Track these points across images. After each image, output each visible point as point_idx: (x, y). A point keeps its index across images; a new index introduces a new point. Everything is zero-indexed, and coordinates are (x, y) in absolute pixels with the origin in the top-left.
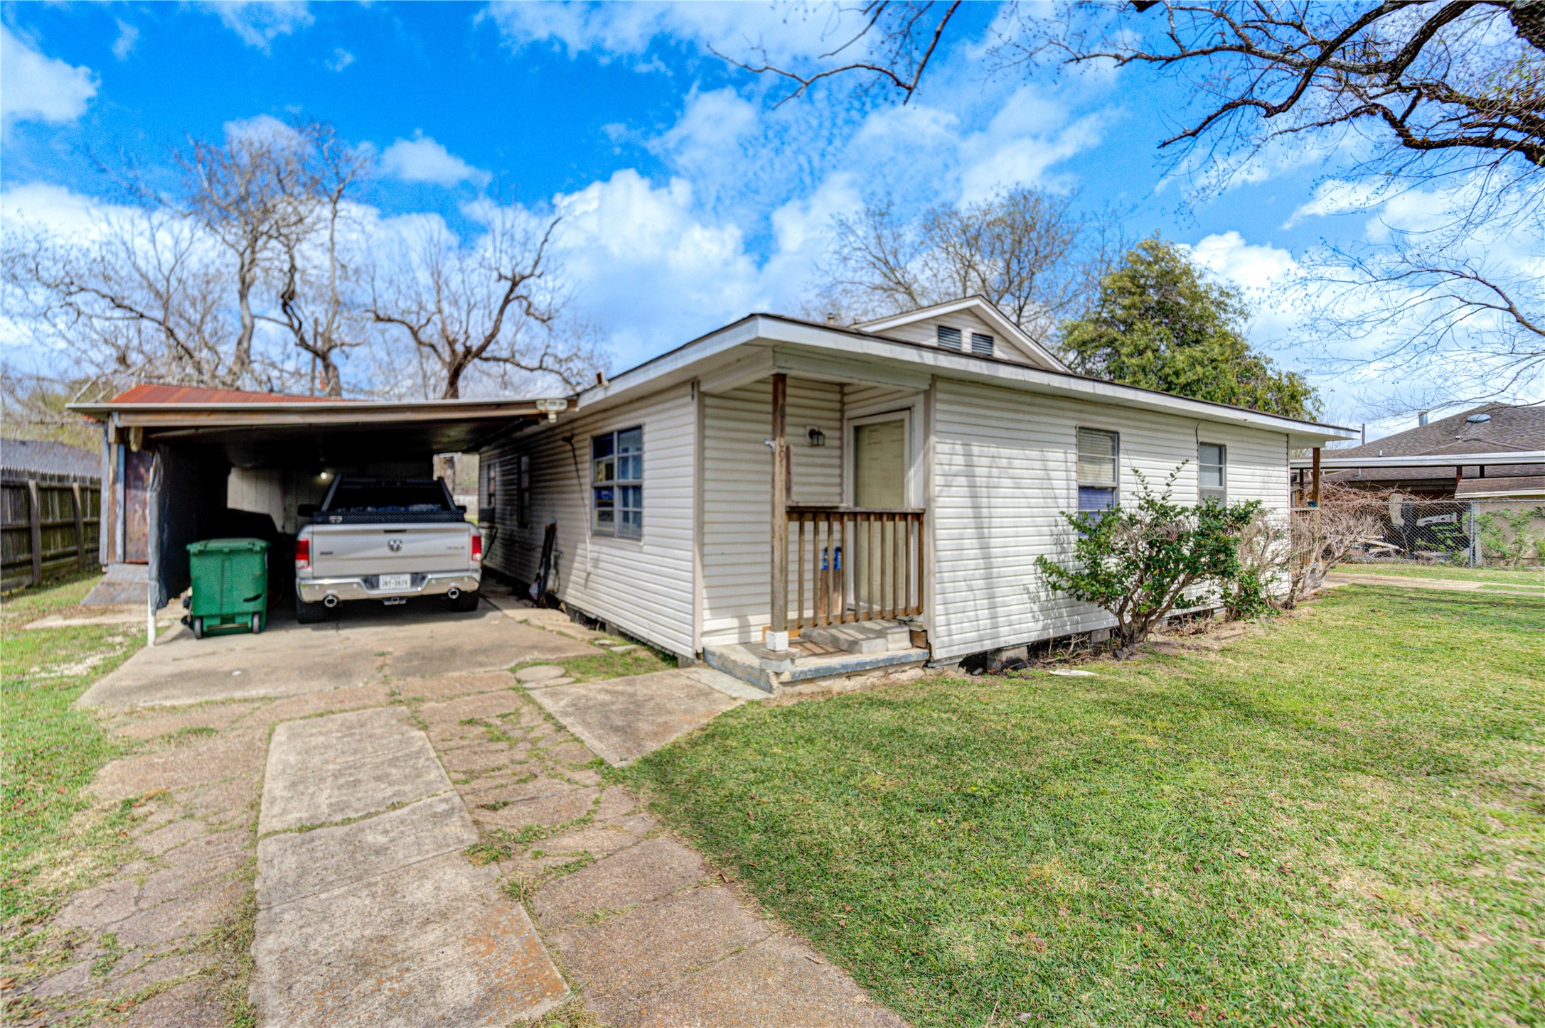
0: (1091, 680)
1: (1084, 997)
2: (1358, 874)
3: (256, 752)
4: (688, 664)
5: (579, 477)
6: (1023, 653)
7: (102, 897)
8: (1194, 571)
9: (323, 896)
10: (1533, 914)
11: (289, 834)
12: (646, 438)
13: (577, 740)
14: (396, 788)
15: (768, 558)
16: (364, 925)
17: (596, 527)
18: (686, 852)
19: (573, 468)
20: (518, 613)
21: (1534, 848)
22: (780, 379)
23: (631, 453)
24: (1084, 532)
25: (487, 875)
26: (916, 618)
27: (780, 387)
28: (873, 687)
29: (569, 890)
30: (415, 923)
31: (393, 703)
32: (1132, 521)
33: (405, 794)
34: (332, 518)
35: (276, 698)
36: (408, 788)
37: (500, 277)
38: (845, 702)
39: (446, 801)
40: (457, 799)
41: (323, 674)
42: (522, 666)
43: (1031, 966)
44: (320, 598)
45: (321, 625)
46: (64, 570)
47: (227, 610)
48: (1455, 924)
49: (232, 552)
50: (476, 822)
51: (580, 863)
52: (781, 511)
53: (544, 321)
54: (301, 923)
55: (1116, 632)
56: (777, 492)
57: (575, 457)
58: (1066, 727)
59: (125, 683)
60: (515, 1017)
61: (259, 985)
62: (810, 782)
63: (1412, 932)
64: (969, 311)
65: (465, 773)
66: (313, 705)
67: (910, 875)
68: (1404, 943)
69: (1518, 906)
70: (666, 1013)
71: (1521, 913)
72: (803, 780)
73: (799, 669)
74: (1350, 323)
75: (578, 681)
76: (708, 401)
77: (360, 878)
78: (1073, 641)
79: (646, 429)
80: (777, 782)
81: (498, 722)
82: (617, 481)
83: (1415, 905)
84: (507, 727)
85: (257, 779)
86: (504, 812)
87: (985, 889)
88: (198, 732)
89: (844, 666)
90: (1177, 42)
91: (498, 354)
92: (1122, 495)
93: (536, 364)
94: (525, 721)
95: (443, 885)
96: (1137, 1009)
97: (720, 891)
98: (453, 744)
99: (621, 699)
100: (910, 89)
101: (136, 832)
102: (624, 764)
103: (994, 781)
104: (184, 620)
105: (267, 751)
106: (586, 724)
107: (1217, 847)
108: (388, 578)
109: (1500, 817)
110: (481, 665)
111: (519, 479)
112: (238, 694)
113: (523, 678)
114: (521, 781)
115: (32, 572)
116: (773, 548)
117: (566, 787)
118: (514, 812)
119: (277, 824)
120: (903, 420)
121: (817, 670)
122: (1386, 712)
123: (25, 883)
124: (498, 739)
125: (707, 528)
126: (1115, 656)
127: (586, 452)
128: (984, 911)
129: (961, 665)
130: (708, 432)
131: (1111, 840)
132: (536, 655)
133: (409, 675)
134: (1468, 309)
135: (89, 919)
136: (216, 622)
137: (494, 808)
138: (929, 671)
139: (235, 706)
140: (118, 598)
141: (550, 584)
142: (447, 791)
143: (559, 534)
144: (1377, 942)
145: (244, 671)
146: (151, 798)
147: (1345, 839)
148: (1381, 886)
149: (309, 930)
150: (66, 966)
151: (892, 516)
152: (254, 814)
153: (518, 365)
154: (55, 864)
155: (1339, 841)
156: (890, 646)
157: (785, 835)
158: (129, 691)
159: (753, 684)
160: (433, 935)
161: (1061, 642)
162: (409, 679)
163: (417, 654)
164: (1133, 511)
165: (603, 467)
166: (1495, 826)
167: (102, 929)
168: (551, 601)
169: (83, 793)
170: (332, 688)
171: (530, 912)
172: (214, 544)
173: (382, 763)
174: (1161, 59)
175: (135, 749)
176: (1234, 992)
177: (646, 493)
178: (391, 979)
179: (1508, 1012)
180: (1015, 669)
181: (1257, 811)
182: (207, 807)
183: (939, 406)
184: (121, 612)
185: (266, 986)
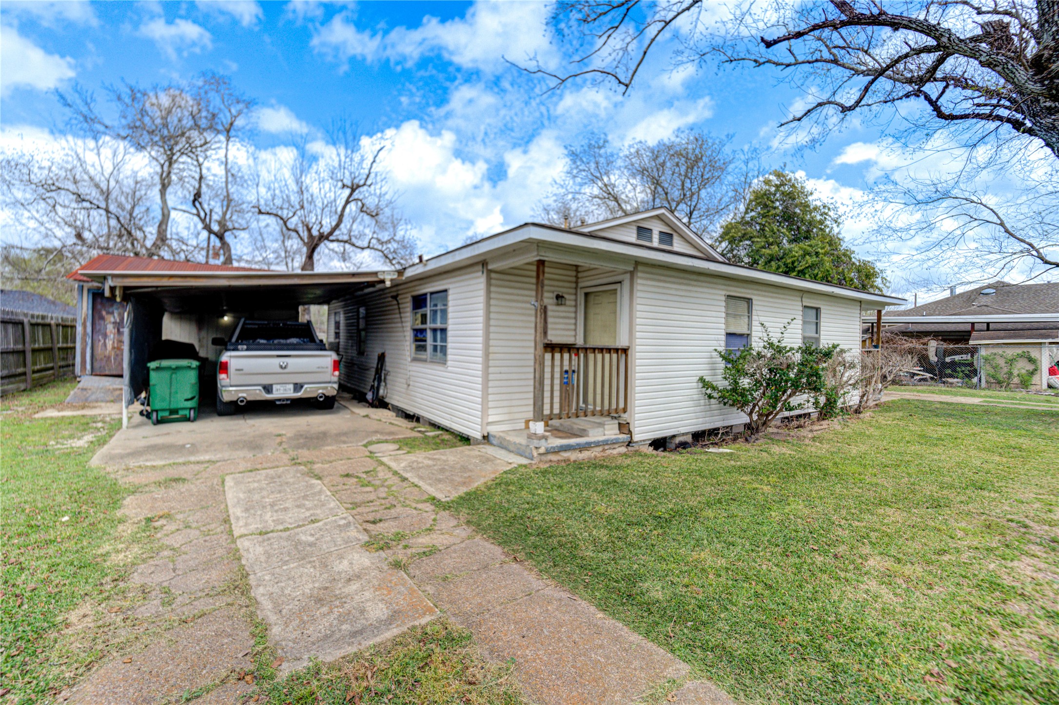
0: (731, 454)
1: (722, 616)
2: (878, 558)
3: (217, 492)
4: (477, 443)
5: (402, 322)
6: (689, 439)
7: (153, 569)
8: (797, 387)
9: (285, 568)
10: (971, 577)
11: (253, 536)
12: (450, 298)
13: (416, 486)
14: (311, 512)
15: (532, 376)
16: (313, 582)
17: (413, 355)
18: (492, 546)
19: (398, 316)
20: (362, 411)
21: (979, 546)
22: (541, 263)
23: (439, 307)
24: (729, 362)
25: (379, 557)
26: (623, 415)
27: (541, 268)
28: (596, 457)
29: (428, 564)
30: (342, 580)
31: (295, 464)
32: (760, 356)
33: (317, 515)
34: (240, 347)
35: (217, 461)
36: (318, 512)
37: (344, 186)
38: (578, 466)
39: (345, 518)
40: (351, 518)
41: (244, 447)
42: (370, 443)
43: (693, 601)
44: (235, 399)
45: (234, 417)
46: (45, 380)
47: (173, 406)
48: (927, 582)
49: (178, 368)
50: (365, 530)
51: (431, 552)
52: (540, 347)
53: (372, 216)
54: (276, 581)
55: (748, 426)
56: (538, 334)
57: (399, 308)
58: (715, 481)
59: (117, 451)
60: (412, 624)
61: (262, 610)
62: (562, 509)
63: (904, 586)
64: (658, 217)
65: (351, 504)
66: (242, 466)
67: (624, 558)
68: (898, 591)
69: (964, 574)
70: (494, 622)
71: (964, 577)
72: (558, 508)
73: (550, 445)
74: (901, 230)
75: (408, 452)
76: (493, 275)
77: (304, 559)
78: (721, 431)
79: (450, 292)
80: (542, 509)
81: (364, 476)
82: (429, 325)
83: (907, 573)
84: (371, 479)
85: (223, 507)
86: (381, 525)
87: (667, 565)
88: (176, 480)
89: (578, 444)
90: (793, 54)
91: (340, 238)
92: (753, 339)
93: (365, 244)
94: (381, 475)
95: (354, 562)
96: (750, 621)
97: (515, 566)
98: (339, 488)
99: (439, 463)
100: (627, 86)
101: (159, 535)
102: (448, 499)
103: (671, 509)
104: (141, 413)
105: (224, 491)
106: (421, 478)
107: (800, 544)
108: (278, 387)
109: (964, 530)
110: (344, 442)
111: (358, 322)
112: (193, 459)
113: (374, 451)
114: (386, 508)
115: (26, 381)
116: (535, 369)
117: (414, 512)
118: (386, 524)
119: (244, 531)
120: (616, 290)
121: (561, 446)
122: (908, 474)
123: (105, 561)
124: (367, 486)
125: (491, 356)
126: (747, 440)
127: (408, 306)
128: (667, 575)
129: (650, 445)
130: (492, 295)
131: (739, 541)
132: (379, 436)
133: (299, 448)
134: (976, 223)
135: (150, 580)
136: (166, 414)
137: (374, 522)
138: (630, 448)
139: (192, 466)
140: (90, 399)
141: (381, 392)
142: (342, 512)
143: (387, 359)
144: (884, 590)
145: (193, 445)
146: (161, 517)
147: (874, 541)
148: (889, 563)
149: (283, 584)
150: (146, 602)
151: (609, 350)
152: (228, 526)
153: (353, 245)
154: (118, 551)
155: (870, 542)
156: (606, 432)
157: (550, 537)
158: (122, 457)
159: (521, 456)
160: (354, 586)
161: (713, 432)
162: (300, 451)
163: (301, 435)
164: (760, 350)
165: (419, 316)
166: (960, 534)
167: (160, 584)
168: (381, 403)
169: (119, 514)
170: (251, 455)
171: (408, 575)
172: (165, 363)
173: (299, 498)
174: (782, 64)
175: (140, 490)
176: (804, 613)
177: (450, 333)
178: (337, 607)
179: (948, 622)
180: (684, 448)
181: (825, 526)
182: (197, 522)
183: (639, 281)
184: (95, 407)
185: (267, 610)
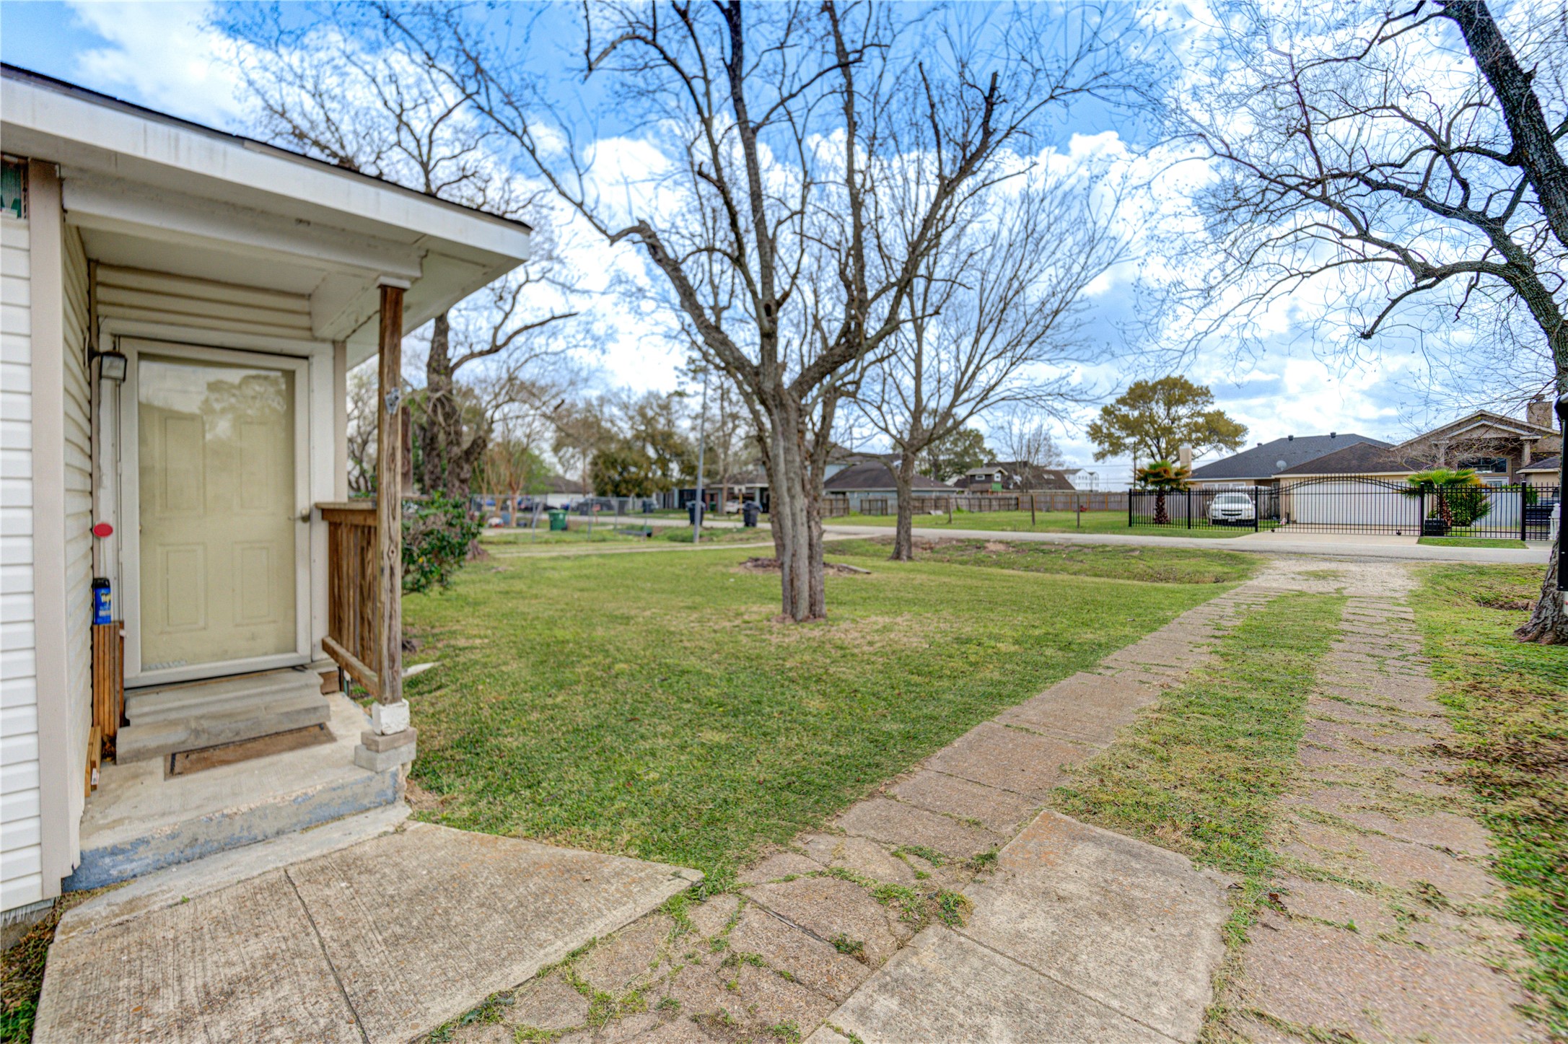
16: (1104, 937)
25: (977, 894)
30: (1070, 906)
50: (900, 945)
95: (1015, 915)
137: (855, 948)
185: (1207, 952)
